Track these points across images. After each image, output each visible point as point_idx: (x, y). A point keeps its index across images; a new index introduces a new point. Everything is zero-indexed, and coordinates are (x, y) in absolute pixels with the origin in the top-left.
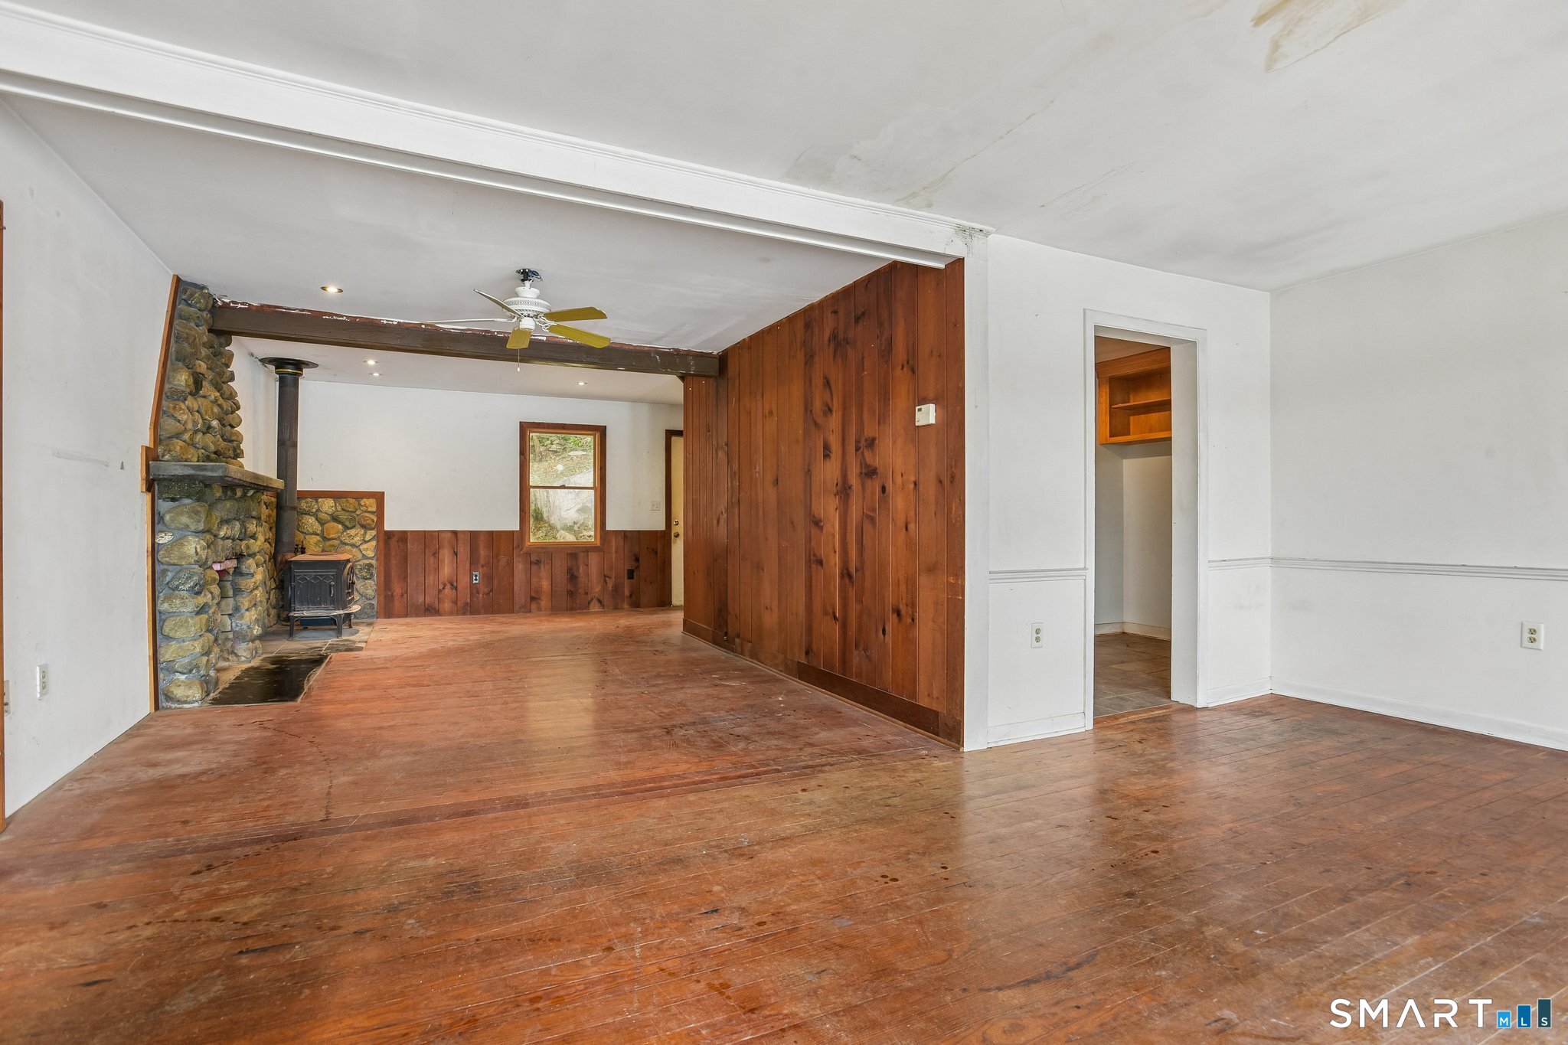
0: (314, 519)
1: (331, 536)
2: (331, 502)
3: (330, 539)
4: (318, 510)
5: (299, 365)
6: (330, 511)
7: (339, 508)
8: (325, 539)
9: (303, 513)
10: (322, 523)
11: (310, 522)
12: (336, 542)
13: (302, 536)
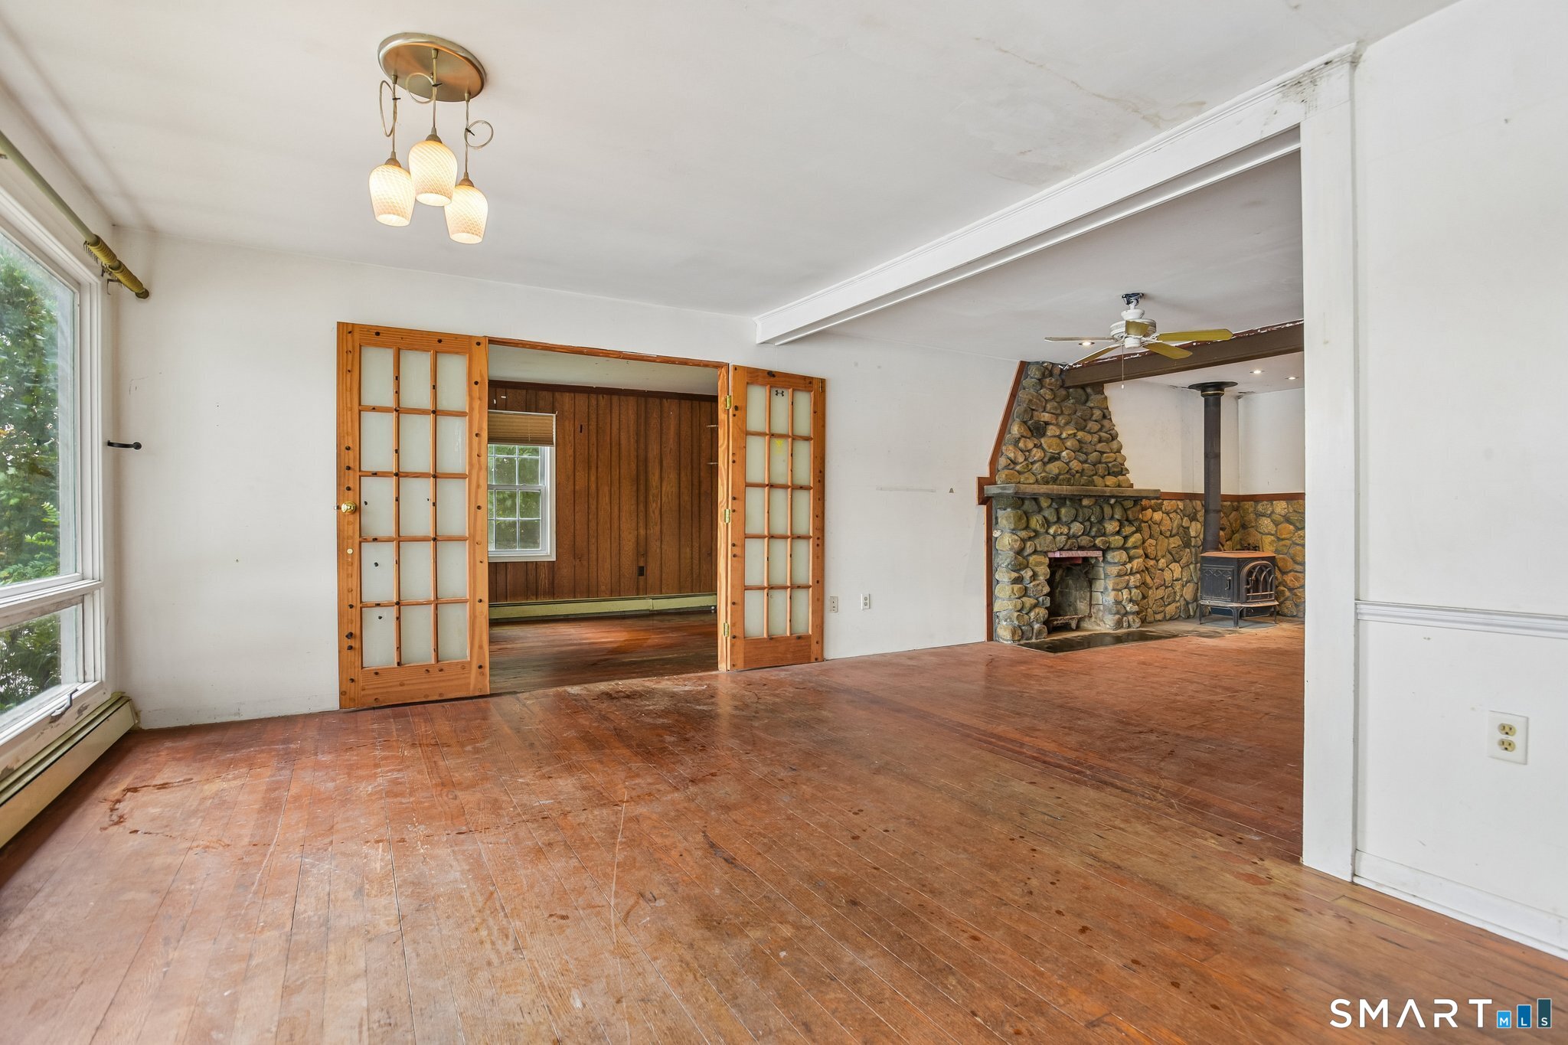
0: (1269, 520)
1: (1283, 536)
2: (1283, 504)
3: (1283, 540)
4: (1273, 512)
5: (1219, 386)
6: (1283, 513)
7: (1291, 510)
8: (1279, 539)
9: (1260, 515)
10: (1276, 524)
11: (1266, 524)
12: (1288, 542)
13: (1259, 535)
